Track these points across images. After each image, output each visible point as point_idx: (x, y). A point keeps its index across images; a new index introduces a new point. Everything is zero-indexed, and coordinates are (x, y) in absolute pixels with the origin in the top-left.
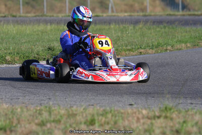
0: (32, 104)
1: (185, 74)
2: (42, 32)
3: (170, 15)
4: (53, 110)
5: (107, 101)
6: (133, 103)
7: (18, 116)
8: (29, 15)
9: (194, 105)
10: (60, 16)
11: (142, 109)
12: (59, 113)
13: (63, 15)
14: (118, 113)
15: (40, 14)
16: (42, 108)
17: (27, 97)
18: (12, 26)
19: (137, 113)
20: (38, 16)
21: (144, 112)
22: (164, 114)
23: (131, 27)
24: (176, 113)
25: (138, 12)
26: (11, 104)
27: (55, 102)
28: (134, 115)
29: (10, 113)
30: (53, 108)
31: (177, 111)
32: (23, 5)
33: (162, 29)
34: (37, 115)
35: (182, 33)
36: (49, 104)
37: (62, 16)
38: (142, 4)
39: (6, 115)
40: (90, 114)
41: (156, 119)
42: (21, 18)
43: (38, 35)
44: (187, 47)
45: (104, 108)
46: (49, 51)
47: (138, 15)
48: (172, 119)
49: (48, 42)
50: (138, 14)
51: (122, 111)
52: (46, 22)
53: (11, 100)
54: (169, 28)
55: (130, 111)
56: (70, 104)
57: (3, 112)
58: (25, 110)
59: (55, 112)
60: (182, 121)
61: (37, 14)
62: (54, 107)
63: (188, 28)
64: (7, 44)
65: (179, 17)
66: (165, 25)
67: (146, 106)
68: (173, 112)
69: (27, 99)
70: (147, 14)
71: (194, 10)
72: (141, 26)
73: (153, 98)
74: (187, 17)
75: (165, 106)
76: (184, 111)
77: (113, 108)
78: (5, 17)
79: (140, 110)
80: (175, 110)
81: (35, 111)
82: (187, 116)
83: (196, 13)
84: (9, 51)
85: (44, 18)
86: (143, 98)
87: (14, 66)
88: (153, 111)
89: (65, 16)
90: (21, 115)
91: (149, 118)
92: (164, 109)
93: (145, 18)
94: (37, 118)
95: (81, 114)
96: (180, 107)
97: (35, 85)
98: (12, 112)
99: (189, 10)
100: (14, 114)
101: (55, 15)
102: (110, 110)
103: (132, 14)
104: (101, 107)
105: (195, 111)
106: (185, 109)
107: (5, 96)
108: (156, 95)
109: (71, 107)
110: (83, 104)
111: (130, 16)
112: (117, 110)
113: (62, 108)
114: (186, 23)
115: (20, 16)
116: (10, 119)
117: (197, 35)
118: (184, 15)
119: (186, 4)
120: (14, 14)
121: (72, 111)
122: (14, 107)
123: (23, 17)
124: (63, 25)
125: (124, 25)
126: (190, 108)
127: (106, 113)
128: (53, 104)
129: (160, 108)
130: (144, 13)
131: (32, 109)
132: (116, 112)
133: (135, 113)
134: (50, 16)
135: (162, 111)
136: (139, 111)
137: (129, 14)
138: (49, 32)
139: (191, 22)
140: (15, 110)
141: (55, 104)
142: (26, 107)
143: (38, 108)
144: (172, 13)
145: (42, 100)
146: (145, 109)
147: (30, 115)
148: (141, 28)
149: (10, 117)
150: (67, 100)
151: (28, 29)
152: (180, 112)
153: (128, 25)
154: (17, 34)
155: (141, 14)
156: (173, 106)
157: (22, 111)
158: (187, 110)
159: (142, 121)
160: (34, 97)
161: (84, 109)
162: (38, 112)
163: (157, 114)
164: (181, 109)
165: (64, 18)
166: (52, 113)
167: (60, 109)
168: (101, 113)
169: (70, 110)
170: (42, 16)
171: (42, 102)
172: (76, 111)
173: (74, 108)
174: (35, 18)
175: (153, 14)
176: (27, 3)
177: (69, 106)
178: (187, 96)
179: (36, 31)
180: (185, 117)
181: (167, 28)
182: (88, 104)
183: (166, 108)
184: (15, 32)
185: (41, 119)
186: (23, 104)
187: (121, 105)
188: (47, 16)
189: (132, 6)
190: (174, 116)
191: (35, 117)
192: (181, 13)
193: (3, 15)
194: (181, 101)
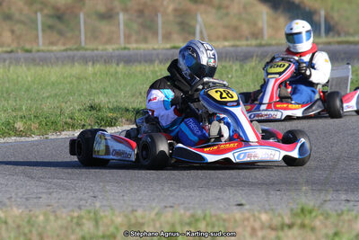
0: (64, 208)
1: (334, 149)
2: (79, 79)
4: (102, 218)
5: (198, 199)
6: (243, 202)
7: (40, 230)
8: (54, 48)
9: (352, 203)
10: (110, 48)
11: (259, 212)
12: (112, 221)
13: (115, 46)
14: (218, 220)
15: (75, 47)
16: (83, 213)
17: (54, 195)
18: (25, 69)
19: (252, 219)
20: (71, 50)
21: (264, 217)
22: (299, 221)
23: (236, 66)
24: (321, 217)
25: (247, 39)
26: (27, 207)
27: (105, 203)
28: (246, 223)
29: (25, 224)
30: (102, 214)
31: (322, 214)
32: (43, 31)
34: (74, 226)
36: (95, 206)
37: (113, 50)
38: (255, 24)
39: (19, 227)
40: (168, 223)
41: (286, 229)
42: (40, 54)
43: (71, 83)
45: (192, 211)
46: (93, 112)
47: (247, 46)
48: (313, 229)
49: (90, 95)
50: (249, 43)
51: (224, 216)
52: (85, 60)
53: (27, 199)
55: (238, 216)
56: (132, 206)
57: (14, 222)
58: (52, 218)
59: (105, 220)
60: (331, 232)
61: (68, 46)
62: (104, 211)
64: (16, 101)
65: (320, 46)
67: (267, 207)
68: (316, 217)
69: (55, 198)
70: (264, 42)
71: (347, 34)
72: (253, 64)
73: (278, 193)
74: (336, 47)
75: (300, 207)
76: (334, 213)
77: (208, 212)
78: (11, 52)
79: (256, 213)
80: (319, 212)
81: (69, 219)
82: (341, 224)
83: (351, 39)
84: (20, 114)
85: (81, 52)
86: (260, 193)
87: (30, 139)
88: (279, 215)
89: (118, 49)
90: (45, 228)
91: (272, 228)
92: (299, 211)
93: (260, 50)
94: (73, 232)
95: (152, 223)
96: (328, 207)
97: (68, 173)
98: (29, 222)
99: (339, 34)
100: (33, 226)
101: (100, 47)
102: (202, 216)
103: (238, 43)
104: (187, 209)
105: (354, 213)
106: (336, 211)
107: (16, 194)
108: (284, 187)
109: (133, 211)
110: (154, 205)
111: (233, 46)
112: (216, 216)
113: (117, 213)
115: (38, 51)
116: (25, 234)
118: (329, 43)
119: (332, 23)
120: (28, 47)
121: (136, 217)
122: (32, 213)
123: (43, 51)
124: (114, 65)
125: (223, 64)
126: (345, 208)
127: (197, 220)
128: (101, 207)
129: (292, 210)
130: (258, 42)
131: (64, 215)
132: (214, 219)
133: (248, 219)
134: (93, 50)
135: (295, 215)
136: (254, 216)
137: (231, 43)
138: (91, 78)
139: (343, 56)
140: (34, 219)
141: (104, 206)
142: (54, 212)
143: (76, 214)
145: (81, 200)
146: (266, 212)
147: (62, 227)
148: (253, 68)
149: (26, 230)
150: (125, 198)
151: (54, 73)
152: (327, 216)
153: (231, 63)
154: (33, 82)
155: (254, 42)
156: (314, 206)
157: (47, 220)
158: (339, 212)
159: (260, 234)
160: (67, 194)
161: (157, 214)
162: (75, 220)
163: (287, 221)
164: (330, 212)
165: (117, 53)
166: (101, 223)
167: (113, 214)
168: (188, 221)
169: (132, 217)
170: (77, 49)
171: (81, 203)
172: (142, 218)
173: (139, 213)
174: (64, 53)
175: (274, 42)
176: (51, 27)
177: (130, 209)
178: (338, 188)
179: (67, 78)
180: (336, 225)
182: (163, 204)
183: (302, 210)
184: (29, 79)
185: (81, 234)
186: (49, 208)
187: (221, 206)
188: (86, 50)
189: (236, 29)
190: (317, 223)
191: (70, 231)
192: (323, 39)
193: (9, 49)
194: (329, 197)
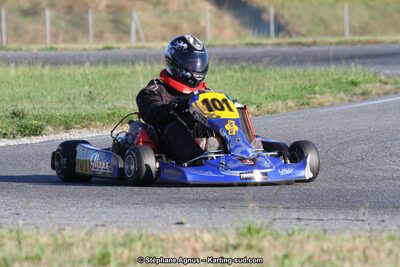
3: (253, 44)
4: (25, 237)
5: (133, 217)
6: (183, 220)
9: (303, 222)
10: (35, 48)
11: (202, 231)
12: (37, 241)
13: (40, 46)
14: (155, 240)
16: (4, 232)
19: (193, 239)
21: (206, 237)
22: (245, 242)
24: (270, 238)
27: (28, 221)
28: (186, 243)
30: (25, 233)
31: (271, 234)
33: (236, 72)
35: (277, 79)
36: (18, 224)
37: (39, 50)
38: (197, 23)
40: (99, 243)
41: (231, 250)
44: (287, 108)
45: (126, 231)
46: (15, 120)
49: (12, 101)
51: (162, 236)
52: (7, 62)
54: (251, 70)
55: (178, 236)
56: (60, 224)
59: (29, 240)
60: (280, 254)
62: (28, 230)
63: (288, 71)
65: (269, 48)
66: (244, 64)
67: (210, 226)
68: (264, 236)
70: (207, 43)
71: (299, 34)
73: (223, 210)
74: (286, 49)
75: (246, 226)
76: (284, 234)
77: (144, 232)
79: (198, 233)
80: (268, 231)
82: (291, 245)
83: (303, 40)
85: (3, 52)
86: (202, 210)
88: (224, 235)
91: (215, 249)
92: (246, 230)
95: (81, 244)
96: (277, 226)
99: (290, 35)
101: (24, 47)
102: (138, 235)
104: (120, 228)
105: (306, 233)
106: (286, 230)
108: (229, 204)
109: (61, 230)
110: (84, 223)
112: (153, 235)
113: (42, 232)
114: (284, 60)
117: (307, 83)
118: (279, 45)
119: (282, 22)
121: (63, 237)
126: (296, 228)
127: (132, 241)
128: (24, 225)
129: (237, 229)
132: (151, 239)
133: (189, 240)
134: (15, 50)
135: (241, 234)
136: (195, 235)
138: (13, 82)
139: (294, 58)
144: (256, 40)
145: (2, 217)
146: (209, 231)
150: (52, 215)
152: (276, 237)
156: (262, 225)
158: (290, 232)
159: (202, 256)
161: (87, 233)
163: (232, 241)
164: (279, 232)
165: (42, 53)
166: (24, 243)
167: (38, 233)
168: (121, 241)
169: (59, 236)
171: (3, 220)
172: (71, 237)
173: (67, 232)
175: (218, 43)
177: (57, 227)
178: (289, 205)
180: (287, 247)
181: (247, 71)
182: (94, 222)
183: (249, 229)
185: (2, 255)
187: (159, 225)
188: (8, 50)
189: (176, 28)
190: (266, 244)
192: (273, 40)
194: (279, 215)
